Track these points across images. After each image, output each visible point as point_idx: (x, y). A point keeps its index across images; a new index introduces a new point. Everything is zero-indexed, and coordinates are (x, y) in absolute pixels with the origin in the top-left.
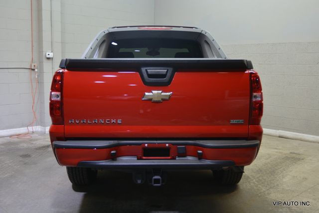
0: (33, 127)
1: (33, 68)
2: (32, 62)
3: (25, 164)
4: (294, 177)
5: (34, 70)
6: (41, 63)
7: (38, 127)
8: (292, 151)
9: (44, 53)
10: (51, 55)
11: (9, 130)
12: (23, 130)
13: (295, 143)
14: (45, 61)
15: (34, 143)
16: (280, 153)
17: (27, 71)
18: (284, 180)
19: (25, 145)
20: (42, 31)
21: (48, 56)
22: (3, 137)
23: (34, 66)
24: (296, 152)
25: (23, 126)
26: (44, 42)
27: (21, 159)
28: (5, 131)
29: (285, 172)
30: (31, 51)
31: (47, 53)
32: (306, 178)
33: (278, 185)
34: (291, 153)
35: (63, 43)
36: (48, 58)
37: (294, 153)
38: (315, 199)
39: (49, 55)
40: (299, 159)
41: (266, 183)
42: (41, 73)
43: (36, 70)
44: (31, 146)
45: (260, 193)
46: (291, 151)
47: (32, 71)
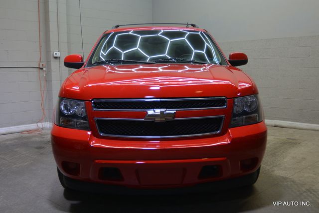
0: (43, 123)
1: (41, 67)
2: (41, 61)
3: (41, 154)
4: (294, 157)
5: (42, 69)
6: (48, 62)
7: (46, 123)
8: (289, 137)
9: (52, 53)
10: (58, 54)
11: (19, 126)
12: (33, 126)
13: (290, 131)
14: (52, 59)
15: (45, 137)
16: (277, 139)
17: (36, 69)
18: (285, 160)
19: (37, 139)
20: (49, 32)
21: (55, 56)
22: (15, 133)
23: (43, 65)
24: (291, 138)
25: (33, 122)
26: (51, 43)
27: (37, 150)
28: (16, 127)
29: (284, 154)
30: (39, 50)
31: (55, 53)
32: (305, 158)
33: (280, 164)
34: (288, 139)
35: (69, 43)
36: (56, 58)
37: (290, 139)
38: (315, 174)
39: (56, 54)
40: (296, 143)
41: (269, 163)
42: (49, 71)
43: (44, 69)
44: (43, 140)
45: (265, 171)
46: (287, 137)
47: (41, 70)
